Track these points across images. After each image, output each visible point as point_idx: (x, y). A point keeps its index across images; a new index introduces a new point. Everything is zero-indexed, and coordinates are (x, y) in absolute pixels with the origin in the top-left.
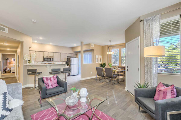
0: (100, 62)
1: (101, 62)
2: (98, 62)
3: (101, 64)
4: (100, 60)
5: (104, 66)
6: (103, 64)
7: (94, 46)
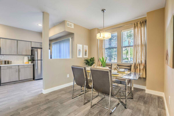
0: (85, 57)
1: (87, 57)
2: (81, 56)
3: (87, 60)
4: (86, 54)
5: (91, 62)
6: (90, 60)
7: (73, 27)
